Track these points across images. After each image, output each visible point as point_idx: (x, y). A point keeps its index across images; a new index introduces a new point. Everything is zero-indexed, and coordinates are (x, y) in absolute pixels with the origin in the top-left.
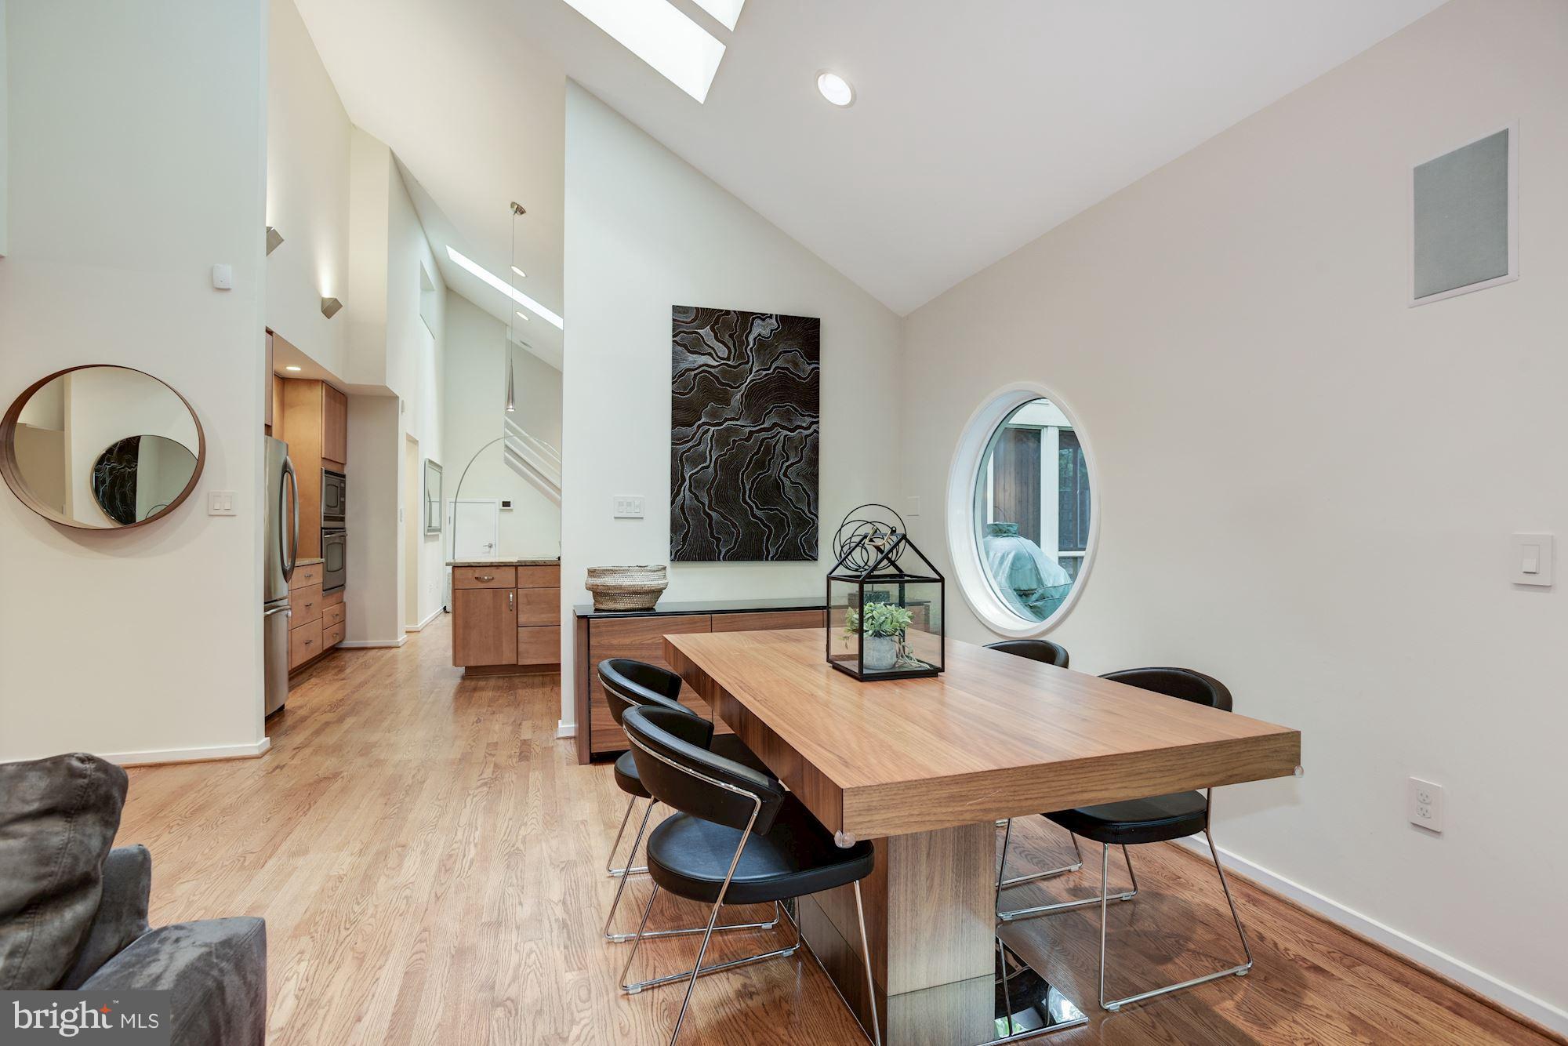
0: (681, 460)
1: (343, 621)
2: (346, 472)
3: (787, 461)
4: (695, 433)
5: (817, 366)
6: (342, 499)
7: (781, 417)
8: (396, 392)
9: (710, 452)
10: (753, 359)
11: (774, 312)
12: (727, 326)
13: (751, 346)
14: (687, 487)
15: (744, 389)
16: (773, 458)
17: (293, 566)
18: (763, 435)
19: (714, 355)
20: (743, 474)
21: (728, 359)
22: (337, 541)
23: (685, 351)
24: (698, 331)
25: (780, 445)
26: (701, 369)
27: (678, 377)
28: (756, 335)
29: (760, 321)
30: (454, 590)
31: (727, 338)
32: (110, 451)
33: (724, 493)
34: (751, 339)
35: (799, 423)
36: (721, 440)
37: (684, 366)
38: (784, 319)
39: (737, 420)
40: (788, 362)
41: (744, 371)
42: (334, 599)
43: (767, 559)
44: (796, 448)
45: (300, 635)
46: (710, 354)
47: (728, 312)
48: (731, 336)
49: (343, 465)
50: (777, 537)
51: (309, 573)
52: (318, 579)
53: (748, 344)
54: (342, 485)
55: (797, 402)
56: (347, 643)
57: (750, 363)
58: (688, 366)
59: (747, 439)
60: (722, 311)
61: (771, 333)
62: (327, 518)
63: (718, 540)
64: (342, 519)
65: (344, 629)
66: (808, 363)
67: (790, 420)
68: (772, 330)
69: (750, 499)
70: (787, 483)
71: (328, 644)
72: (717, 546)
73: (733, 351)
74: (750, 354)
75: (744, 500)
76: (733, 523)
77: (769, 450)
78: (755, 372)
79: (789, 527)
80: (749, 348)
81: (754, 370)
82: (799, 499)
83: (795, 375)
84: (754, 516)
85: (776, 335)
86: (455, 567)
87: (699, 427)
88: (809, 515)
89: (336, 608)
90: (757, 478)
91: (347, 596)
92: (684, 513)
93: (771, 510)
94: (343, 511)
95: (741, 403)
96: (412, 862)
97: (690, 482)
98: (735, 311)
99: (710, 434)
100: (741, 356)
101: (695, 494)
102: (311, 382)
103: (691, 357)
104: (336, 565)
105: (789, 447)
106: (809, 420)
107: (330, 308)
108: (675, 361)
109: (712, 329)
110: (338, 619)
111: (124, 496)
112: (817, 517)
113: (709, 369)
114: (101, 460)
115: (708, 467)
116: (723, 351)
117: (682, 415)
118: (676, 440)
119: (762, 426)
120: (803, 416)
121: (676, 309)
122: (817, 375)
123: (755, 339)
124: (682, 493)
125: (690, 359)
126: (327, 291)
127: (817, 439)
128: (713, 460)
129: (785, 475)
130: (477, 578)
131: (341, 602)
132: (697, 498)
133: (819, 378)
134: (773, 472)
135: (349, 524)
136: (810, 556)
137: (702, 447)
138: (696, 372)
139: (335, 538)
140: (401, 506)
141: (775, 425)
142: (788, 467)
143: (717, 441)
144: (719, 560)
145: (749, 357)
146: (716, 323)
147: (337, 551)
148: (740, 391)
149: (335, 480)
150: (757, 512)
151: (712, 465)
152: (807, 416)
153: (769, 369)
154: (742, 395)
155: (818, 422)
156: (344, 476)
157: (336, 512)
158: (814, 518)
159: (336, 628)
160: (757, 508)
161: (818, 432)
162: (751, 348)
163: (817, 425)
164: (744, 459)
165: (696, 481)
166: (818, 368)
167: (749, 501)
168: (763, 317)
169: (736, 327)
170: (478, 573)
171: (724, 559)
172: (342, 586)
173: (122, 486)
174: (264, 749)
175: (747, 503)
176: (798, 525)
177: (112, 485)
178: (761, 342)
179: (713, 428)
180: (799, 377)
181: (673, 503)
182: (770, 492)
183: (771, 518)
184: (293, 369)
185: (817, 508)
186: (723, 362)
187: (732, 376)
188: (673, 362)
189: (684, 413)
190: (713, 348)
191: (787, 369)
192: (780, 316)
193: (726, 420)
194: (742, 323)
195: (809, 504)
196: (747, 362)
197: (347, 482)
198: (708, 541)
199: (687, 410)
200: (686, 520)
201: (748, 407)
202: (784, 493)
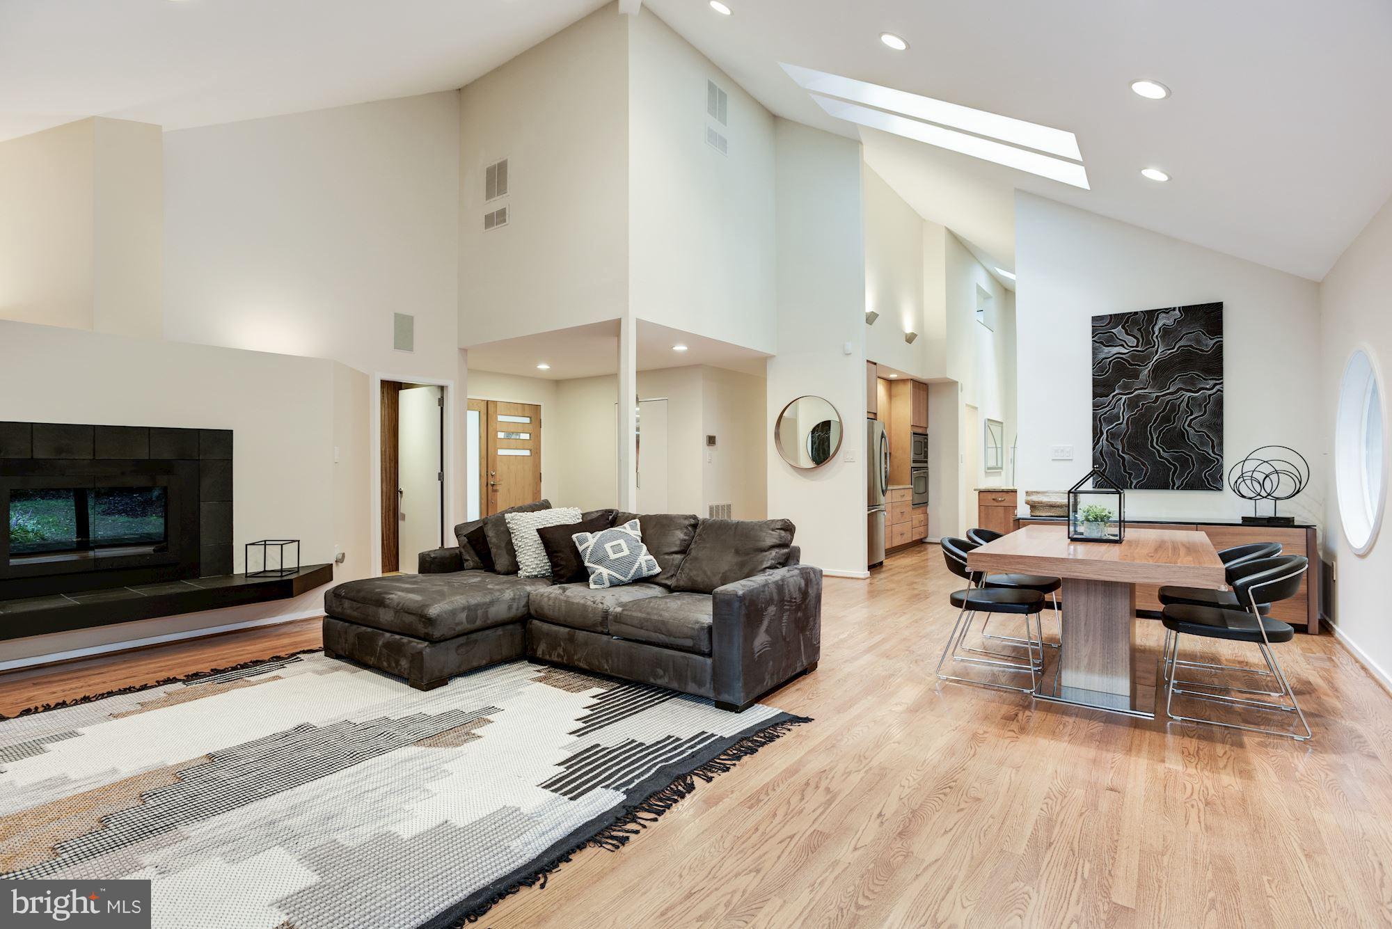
0: (1100, 420)
1: (927, 525)
2: (928, 432)
3: (1191, 415)
4: (1111, 401)
5: (1221, 339)
6: (926, 449)
7: (1184, 382)
8: (955, 379)
9: (1123, 414)
10: (1158, 343)
11: (1177, 305)
12: (1135, 322)
13: (1156, 334)
14: (1105, 438)
15: (1150, 366)
16: (1178, 413)
17: (886, 489)
18: (1170, 397)
19: (1125, 346)
20: (1151, 427)
21: (1137, 346)
22: (922, 475)
23: (1102, 346)
24: (1112, 331)
25: (1184, 404)
26: (1114, 357)
27: (1098, 366)
28: (1161, 325)
29: (1164, 315)
30: (980, 506)
31: (1136, 332)
32: (818, 425)
33: (1136, 441)
34: (1156, 329)
35: (1202, 386)
36: (1132, 404)
37: (1102, 356)
38: (1186, 310)
39: (1145, 389)
40: (1191, 341)
41: (1152, 353)
42: (920, 511)
43: (1173, 489)
44: (1200, 405)
45: (897, 528)
46: (1122, 346)
47: (1136, 313)
48: (1139, 330)
49: (926, 428)
50: (1181, 475)
51: (902, 494)
52: (909, 497)
53: (1154, 333)
54: (926, 440)
55: (1199, 371)
56: (929, 540)
57: (1156, 347)
58: (1104, 356)
59: (1155, 402)
60: (1131, 313)
61: (1174, 322)
62: (914, 461)
63: (1130, 475)
64: (926, 462)
65: (927, 531)
66: (1210, 338)
67: (1194, 384)
68: (1175, 320)
69: (1157, 444)
70: (1191, 431)
71: (916, 537)
72: (1130, 478)
73: (1141, 340)
74: (1156, 340)
75: (1152, 446)
76: (1142, 463)
77: (1174, 408)
78: (1161, 352)
79: (1194, 465)
80: (1155, 335)
81: (1160, 351)
82: (1202, 444)
83: (1199, 349)
84: (1161, 457)
85: (1179, 322)
86: (980, 492)
87: (1114, 397)
88: (1213, 455)
89: (922, 517)
90: (1163, 429)
91: (930, 509)
92: (1102, 456)
93: (1177, 452)
94: (926, 457)
95: (1149, 376)
96: (903, 619)
97: (1107, 435)
98: (1142, 312)
99: (1123, 399)
100: (1148, 342)
101: (1110, 443)
102: (904, 381)
103: (1106, 349)
104: (922, 490)
105: (1193, 405)
106: (1212, 382)
107: (910, 339)
108: (1094, 353)
109: (1123, 327)
110: (923, 524)
111: (824, 450)
112: (1222, 457)
113: (1121, 356)
114: (813, 432)
115: (1122, 423)
116: (1132, 341)
117: (1099, 391)
118: (1096, 406)
119: (1168, 391)
120: (1207, 380)
121: (1094, 319)
122: (1221, 347)
123: (1160, 329)
124: (1101, 443)
125: (1106, 351)
126: (909, 328)
127: (1222, 396)
128: (1126, 419)
129: (1189, 425)
130: (994, 499)
131: (926, 513)
132: (1112, 445)
133: (1222, 352)
134: (1178, 424)
135: (930, 465)
136: (1214, 487)
137: (1116, 411)
138: (1110, 359)
139: (920, 473)
140: (961, 452)
141: (1179, 389)
142: (1192, 420)
143: (1128, 405)
144: (1131, 488)
145: (1154, 342)
146: (1127, 322)
147: (922, 483)
148: (1147, 368)
149: (920, 438)
150: (1165, 455)
151: (1125, 422)
152: (1210, 379)
153: (1173, 348)
154: (1149, 371)
155: (1222, 383)
156: (927, 435)
157: (921, 457)
158: (1219, 458)
159: (921, 529)
160: (1164, 451)
161: (1222, 391)
162: (1157, 336)
163: (1221, 386)
164: (1152, 416)
165: (1111, 434)
166: (1222, 341)
167: (1157, 447)
168: (1167, 311)
169: (1143, 322)
170: (994, 496)
171: (1135, 488)
172: (926, 503)
173: (823, 444)
174: (867, 576)
175: (1155, 448)
176: (1203, 463)
177: (819, 444)
178: (1166, 331)
179: (1125, 397)
180: (1202, 351)
181: (1094, 449)
182: (1176, 439)
183: (1175, 459)
184: (893, 376)
185: (1222, 450)
186: (1132, 349)
187: (1141, 358)
188: (1093, 355)
189: (1101, 387)
190: (1125, 341)
191: (1191, 346)
192: (1183, 307)
193: (1136, 390)
194: (1148, 319)
195: (1213, 447)
196: (1154, 346)
197: (929, 439)
198: (1122, 475)
199: (1104, 386)
200: (1104, 460)
201: (1154, 379)
202: (1188, 439)
